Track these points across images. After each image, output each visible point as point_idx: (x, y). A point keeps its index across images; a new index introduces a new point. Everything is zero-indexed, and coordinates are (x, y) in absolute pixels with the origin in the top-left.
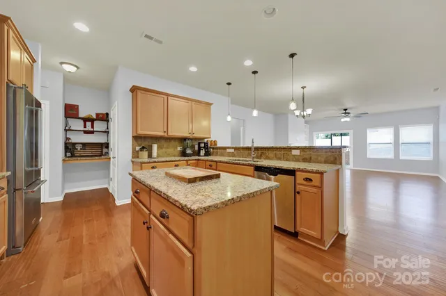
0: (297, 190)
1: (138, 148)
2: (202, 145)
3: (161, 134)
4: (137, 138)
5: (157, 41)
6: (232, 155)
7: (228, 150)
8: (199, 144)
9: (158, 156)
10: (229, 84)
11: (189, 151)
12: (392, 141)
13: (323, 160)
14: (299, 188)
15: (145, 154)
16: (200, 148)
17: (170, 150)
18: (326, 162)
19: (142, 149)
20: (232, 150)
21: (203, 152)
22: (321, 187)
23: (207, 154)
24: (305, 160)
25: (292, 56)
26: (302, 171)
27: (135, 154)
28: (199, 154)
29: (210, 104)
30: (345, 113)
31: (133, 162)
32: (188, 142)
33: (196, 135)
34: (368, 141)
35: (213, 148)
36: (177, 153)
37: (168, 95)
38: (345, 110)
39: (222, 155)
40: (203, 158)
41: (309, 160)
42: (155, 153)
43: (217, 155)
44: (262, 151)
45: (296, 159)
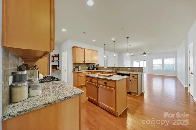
0: (130, 80)
1: (74, 67)
2: (95, 66)
3: (82, 62)
4: (74, 64)
5: (86, 34)
6: (106, 69)
7: (105, 68)
8: (94, 65)
9: (81, 70)
10: (105, 44)
11: (91, 68)
12: (161, 64)
13: (137, 71)
14: (131, 79)
15: (77, 69)
16: (94, 67)
17: (84, 68)
18: (138, 72)
19: (76, 68)
20: (107, 68)
21: (95, 69)
22: (137, 79)
23: (97, 69)
24: (132, 71)
25: (127, 38)
26: (132, 74)
27: (74, 70)
28: (94, 69)
29: (97, 51)
30: (144, 54)
31: (73, 72)
32: (90, 65)
33: (93, 62)
34: (153, 64)
35: (99, 67)
36: (86, 69)
37: (84, 49)
38: (145, 52)
39: (102, 69)
40: (95, 70)
41: (133, 71)
42: (80, 69)
43: (100, 69)
44: (118, 68)
45: (129, 71)
